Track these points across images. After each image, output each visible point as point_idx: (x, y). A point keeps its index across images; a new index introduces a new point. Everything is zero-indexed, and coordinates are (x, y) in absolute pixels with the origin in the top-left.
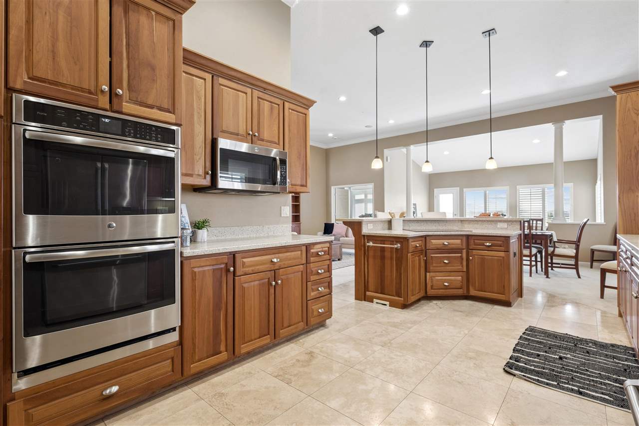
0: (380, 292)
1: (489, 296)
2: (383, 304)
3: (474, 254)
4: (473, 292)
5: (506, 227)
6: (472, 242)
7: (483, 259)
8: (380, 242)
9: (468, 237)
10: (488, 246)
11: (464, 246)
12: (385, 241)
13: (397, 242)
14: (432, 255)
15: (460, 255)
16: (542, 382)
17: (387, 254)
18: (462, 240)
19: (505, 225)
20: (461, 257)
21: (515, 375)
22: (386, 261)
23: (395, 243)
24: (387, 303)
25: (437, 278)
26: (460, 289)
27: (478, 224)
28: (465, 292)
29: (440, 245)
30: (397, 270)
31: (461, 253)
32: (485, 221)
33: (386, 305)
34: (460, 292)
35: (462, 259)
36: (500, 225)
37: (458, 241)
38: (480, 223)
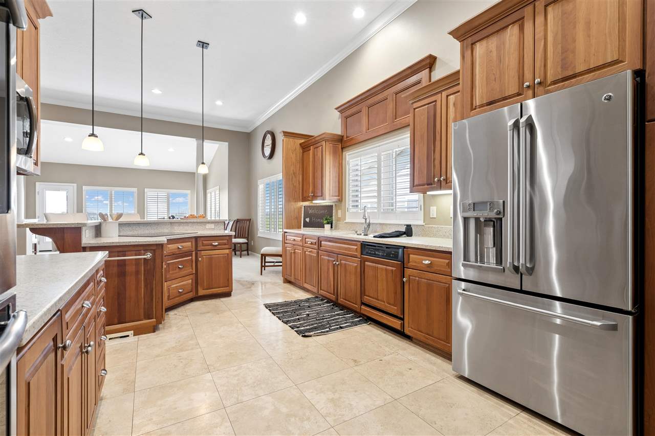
0: (116, 321)
1: (215, 292)
2: (121, 337)
3: (202, 254)
4: (201, 292)
5: (213, 227)
6: (200, 243)
7: (211, 258)
8: (116, 254)
9: (197, 239)
10: (216, 246)
11: (194, 249)
12: (125, 251)
13: (146, 251)
14: (168, 262)
15: (190, 258)
16: (324, 332)
17: (130, 269)
18: (192, 242)
19: (212, 226)
20: (192, 259)
21: (311, 336)
22: (128, 279)
23: (143, 252)
24: (131, 333)
25: (172, 286)
26: (191, 292)
27: (188, 225)
28: (194, 294)
29: (175, 249)
30: (146, 286)
31: (192, 256)
32: (195, 223)
33: (128, 336)
34: (191, 295)
35: (192, 262)
36: (208, 226)
37: (189, 244)
38: (190, 224)
